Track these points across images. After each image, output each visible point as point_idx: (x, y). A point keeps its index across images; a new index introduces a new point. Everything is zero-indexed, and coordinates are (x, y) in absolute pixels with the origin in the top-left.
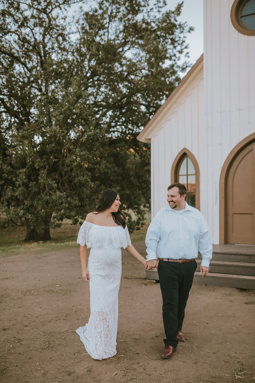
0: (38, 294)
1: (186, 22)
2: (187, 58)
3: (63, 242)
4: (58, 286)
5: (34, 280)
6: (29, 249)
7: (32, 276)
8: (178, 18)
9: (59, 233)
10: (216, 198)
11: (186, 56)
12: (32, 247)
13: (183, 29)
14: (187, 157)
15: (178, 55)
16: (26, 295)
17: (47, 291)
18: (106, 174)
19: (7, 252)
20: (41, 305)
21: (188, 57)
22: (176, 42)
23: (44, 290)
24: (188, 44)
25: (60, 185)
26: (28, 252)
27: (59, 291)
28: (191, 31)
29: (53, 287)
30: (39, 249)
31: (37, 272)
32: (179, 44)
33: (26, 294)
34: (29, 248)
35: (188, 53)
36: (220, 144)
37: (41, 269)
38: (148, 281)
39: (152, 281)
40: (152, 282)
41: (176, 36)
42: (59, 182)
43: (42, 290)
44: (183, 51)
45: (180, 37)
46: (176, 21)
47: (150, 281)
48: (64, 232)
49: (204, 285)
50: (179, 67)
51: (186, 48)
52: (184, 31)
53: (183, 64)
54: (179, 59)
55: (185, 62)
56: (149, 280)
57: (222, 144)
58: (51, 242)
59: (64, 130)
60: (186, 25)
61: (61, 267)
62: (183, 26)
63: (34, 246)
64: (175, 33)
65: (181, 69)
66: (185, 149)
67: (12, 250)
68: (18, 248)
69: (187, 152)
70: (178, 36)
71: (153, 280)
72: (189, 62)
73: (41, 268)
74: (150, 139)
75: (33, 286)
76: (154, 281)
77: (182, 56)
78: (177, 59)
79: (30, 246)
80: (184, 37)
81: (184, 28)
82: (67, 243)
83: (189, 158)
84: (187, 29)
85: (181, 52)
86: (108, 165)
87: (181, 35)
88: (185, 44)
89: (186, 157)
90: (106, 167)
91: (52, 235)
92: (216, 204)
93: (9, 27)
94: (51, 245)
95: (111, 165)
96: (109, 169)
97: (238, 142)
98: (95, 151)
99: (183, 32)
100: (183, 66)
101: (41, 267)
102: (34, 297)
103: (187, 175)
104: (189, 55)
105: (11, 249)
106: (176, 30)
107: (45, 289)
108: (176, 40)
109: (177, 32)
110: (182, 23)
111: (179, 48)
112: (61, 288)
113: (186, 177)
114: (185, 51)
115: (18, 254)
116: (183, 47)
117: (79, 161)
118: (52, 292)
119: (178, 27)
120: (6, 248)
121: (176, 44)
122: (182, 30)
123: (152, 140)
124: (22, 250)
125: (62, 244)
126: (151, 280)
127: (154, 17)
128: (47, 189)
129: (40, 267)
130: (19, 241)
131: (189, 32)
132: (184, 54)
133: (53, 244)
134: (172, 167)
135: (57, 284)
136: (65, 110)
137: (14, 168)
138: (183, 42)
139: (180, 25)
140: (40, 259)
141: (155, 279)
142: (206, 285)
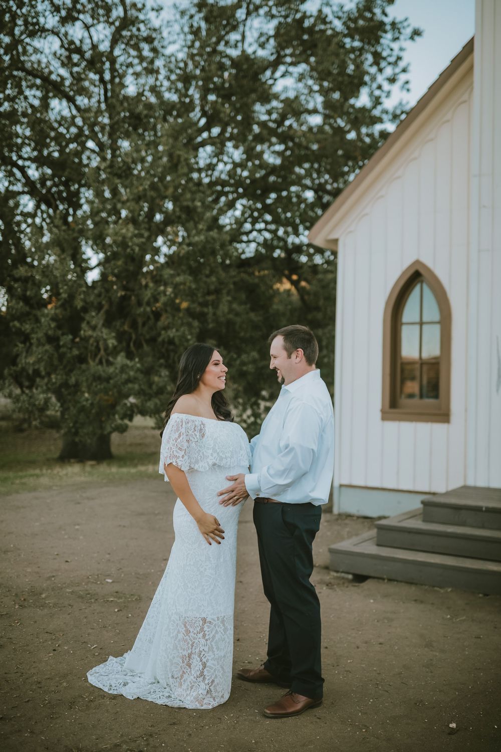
0: (55, 605)
1: (406, 19)
2: (405, 92)
3: (135, 466)
4: (110, 581)
5: (54, 559)
6: (61, 478)
7: (52, 547)
8: (389, 10)
9: (131, 445)
10: (499, 376)
11: (403, 87)
12: (67, 475)
13: (400, 33)
14: (422, 281)
15: (386, 86)
16: (25, 607)
17: (81, 597)
18: (230, 324)
19: (12, 483)
20: (58, 640)
21: (408, 90)
22: (384, 59)
23: (72, 593)
24: (409, 64)
25: (132, 345)
26: (57, 486)
27: (112, 595)
28: (416, 37)
29: (96, 583)
30: (83, 479)
31: (66, 537)
32: (389, 64)
33: (26, 604)
34: (60, 476)
35: (407, 82)
37: (77, 530)
38: (335, 574)
39: (343, 575)
40: (343, 578)
41: (385, 47)
42: (130, 339)
43: (68, 590)
44: (397, 77)
45: (392, 50)
46: (386, 15)
47: (339, 575)
48: (140, 444)
49: (481, 595)
50: (387, 112)
51: (404, 70)
52: (402, 37)
53: (396, 108)
54: (388, 94)
55: (400, 104)
56: (337, 572)
58: (109, 465)
59: (143, 232)
60: (405, 24)
61: (124, 526)
62: (399, 26)
63: (74, 472)
64: (382, 41)
65: (390, 117)
66: (417, 262)
67: (24, 480)
68: (38, 476)
69: (422, 271)
70: (388, 46)
71: (348, 573)
72: (408, 103)
73: (77, 527)
74: (336, 241)
75: (49, 578)
76: (350, 577)
77: (395, 88)
78: (384, 95)
79: (64, 472)
80: (401, 49)
81: (402, 30)
82: (142, 468)
83: (426, 284)
84: (408, 31)
85: (392, 80)
86: (235, 306)
87: (395, 46)
88: (402, 64)
89: (419, 282)
90: (231, 310)
91: (114, 450)
92: (497, 390)
93: (42, 20)
94: (108, 471)
95: (243, 307)
96: (237, 314)
98: (208, 276)
99: (398, 38)
100: (394, 112)
101: (78, 525)
102: (46, 611)
103: (421, 324)
104: (410, 86)
105: (21, 477)
106: (384, 35)
107: (77, 589)
108: (384, 54)
109: (386, 39)
110: (397, 21)
111: (389, 71)
112: (117, 587)
113: (417, 327)
114: (403, 77)
115: (35, 489)
116: (397, 70)
117: (170, 295)
118: (93, 600)
119: (388, 27)
120: (11, 474)
121: (383, 64)
122: (397, 35)
123: (340, 244)
124: (44, 481)
125: (133, 470)
126: (343, 572)
127: (340, 8)
128: (102, 352)
129: (75, 525)
130: (48, 460)
131: (412, 38)
132: (399, 84)
133: (114, 469)
134: (387, 303)
135: (109, 576)
136: (145, 190)
137: (32, 307)
138: (399, 58)
139: (393, 24)
140: (79, 503)
141: (352, 571)
142: (487, 595)
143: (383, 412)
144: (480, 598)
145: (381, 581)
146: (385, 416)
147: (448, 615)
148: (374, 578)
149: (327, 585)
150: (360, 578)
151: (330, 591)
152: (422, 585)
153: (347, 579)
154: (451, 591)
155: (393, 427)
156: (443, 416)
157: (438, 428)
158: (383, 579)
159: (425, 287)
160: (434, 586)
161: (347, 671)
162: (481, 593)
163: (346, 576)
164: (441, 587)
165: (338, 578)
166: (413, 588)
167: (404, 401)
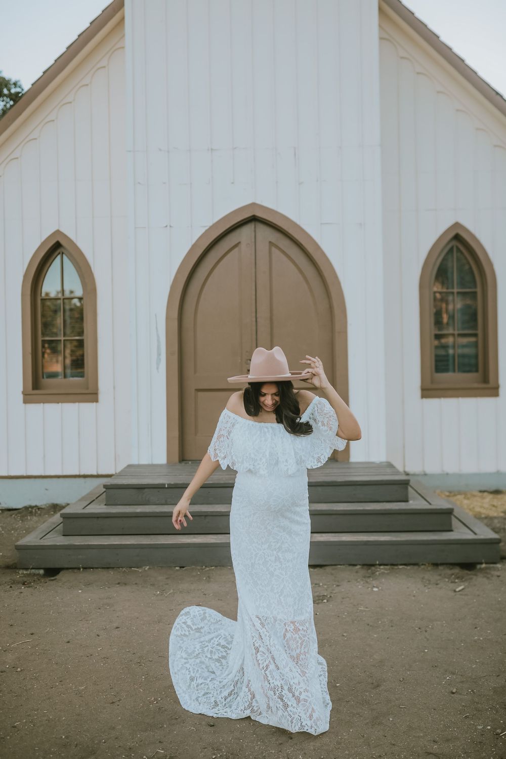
10: (159, 354)
14: (63, 253)
36: (166, 226)
38: (25, 572)
39: (33, 571)
40: (34, 575)
47: (28, 572)
56: (27, 569)
57: (170, 226)
66: (58, 232)
69: (62, 242)
71: (39, 569)
76: (42, 572)
83: (66, 255)
89: (59, 253)
92: (157, 368)
97: (209, 223)
103: (63, 298)
113: (59, 302)
126: (32, 569)
134: (25, 276)
141: (43, 567)
142: (183, 567)
143: (25, 394)
144: (177, 570)
145: (76, 571)
146: (28, 398)
147: (157, 592)
148: (68, 569)
149: (24, 584)
150: (52, 572)
151: (30, 589)
152: (119, 568)
153: (39, 574)
154: (149, 568)
155: (36, 409)
156: (91, 395)
157: (87, 408)
158: (79, 569)
159: (66, 259)
160: (131, 568)
161: (104, 658)
162: (178, 567)
163: (37, 572)
164: (138, 568)
165: (29, 575)
166: (111, 572)
167: (46, 381)
